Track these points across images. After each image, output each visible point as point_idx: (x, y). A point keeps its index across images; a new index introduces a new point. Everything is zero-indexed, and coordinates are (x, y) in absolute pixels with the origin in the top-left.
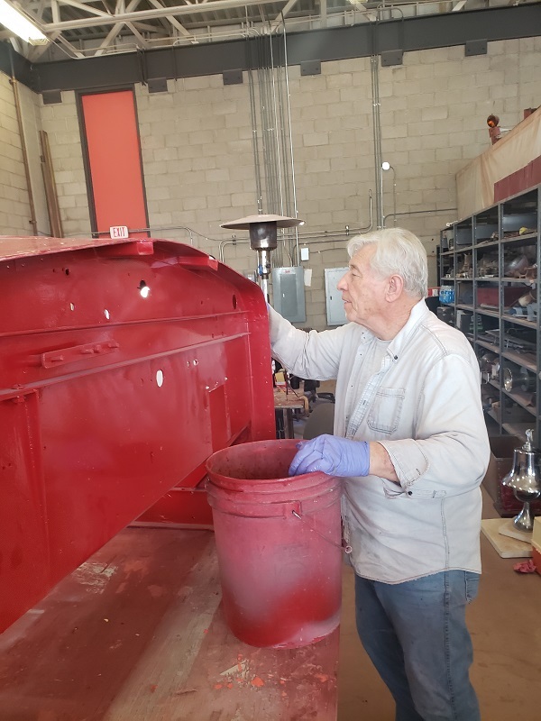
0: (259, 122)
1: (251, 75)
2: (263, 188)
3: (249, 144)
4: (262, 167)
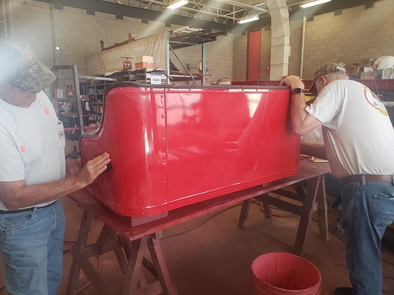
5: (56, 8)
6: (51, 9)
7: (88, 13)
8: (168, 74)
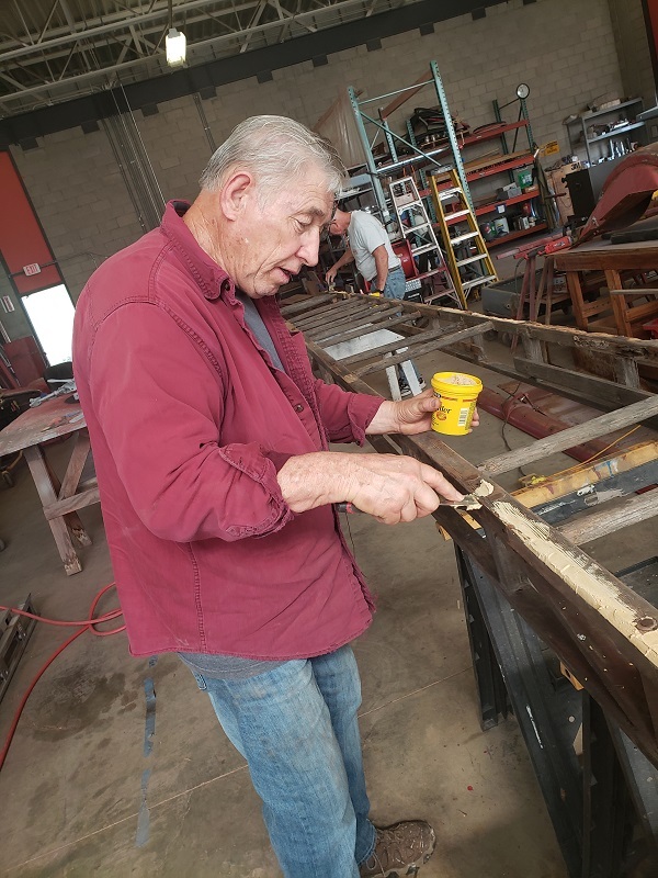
0: (122, 158)
1: (104, 123)
2: (140, 208)
3: (119, 176)
4: (135, 193)
5: (205, 97)
6: (197, 102)
7: (261, 81)
8: (374, 170)
